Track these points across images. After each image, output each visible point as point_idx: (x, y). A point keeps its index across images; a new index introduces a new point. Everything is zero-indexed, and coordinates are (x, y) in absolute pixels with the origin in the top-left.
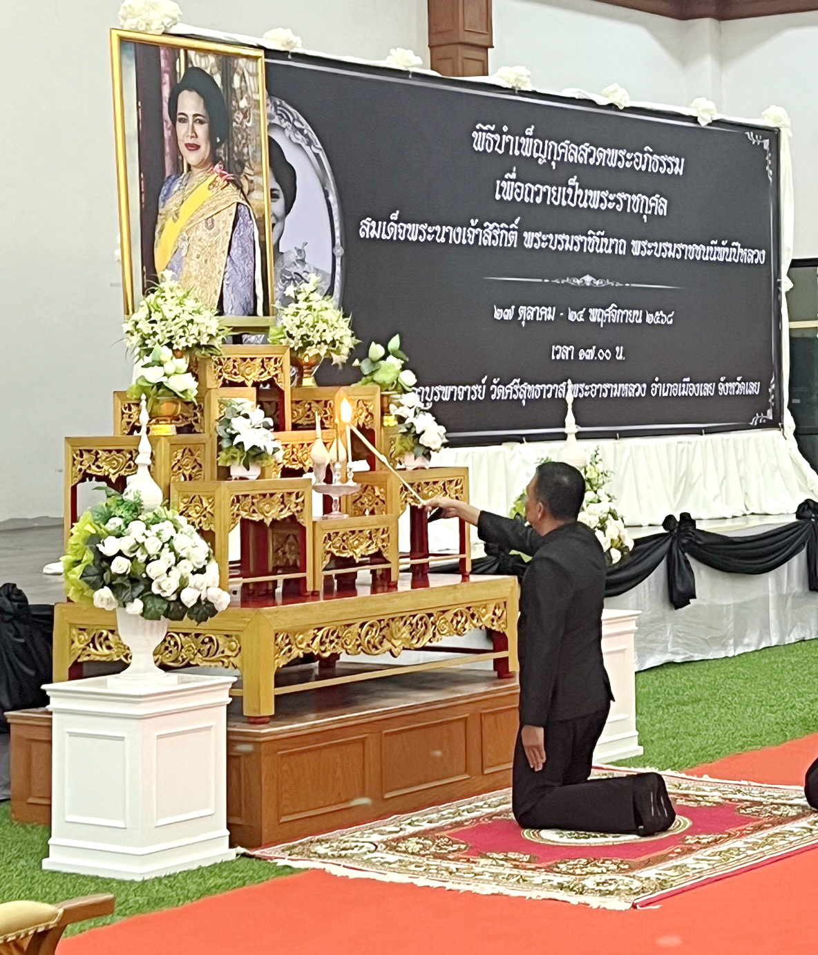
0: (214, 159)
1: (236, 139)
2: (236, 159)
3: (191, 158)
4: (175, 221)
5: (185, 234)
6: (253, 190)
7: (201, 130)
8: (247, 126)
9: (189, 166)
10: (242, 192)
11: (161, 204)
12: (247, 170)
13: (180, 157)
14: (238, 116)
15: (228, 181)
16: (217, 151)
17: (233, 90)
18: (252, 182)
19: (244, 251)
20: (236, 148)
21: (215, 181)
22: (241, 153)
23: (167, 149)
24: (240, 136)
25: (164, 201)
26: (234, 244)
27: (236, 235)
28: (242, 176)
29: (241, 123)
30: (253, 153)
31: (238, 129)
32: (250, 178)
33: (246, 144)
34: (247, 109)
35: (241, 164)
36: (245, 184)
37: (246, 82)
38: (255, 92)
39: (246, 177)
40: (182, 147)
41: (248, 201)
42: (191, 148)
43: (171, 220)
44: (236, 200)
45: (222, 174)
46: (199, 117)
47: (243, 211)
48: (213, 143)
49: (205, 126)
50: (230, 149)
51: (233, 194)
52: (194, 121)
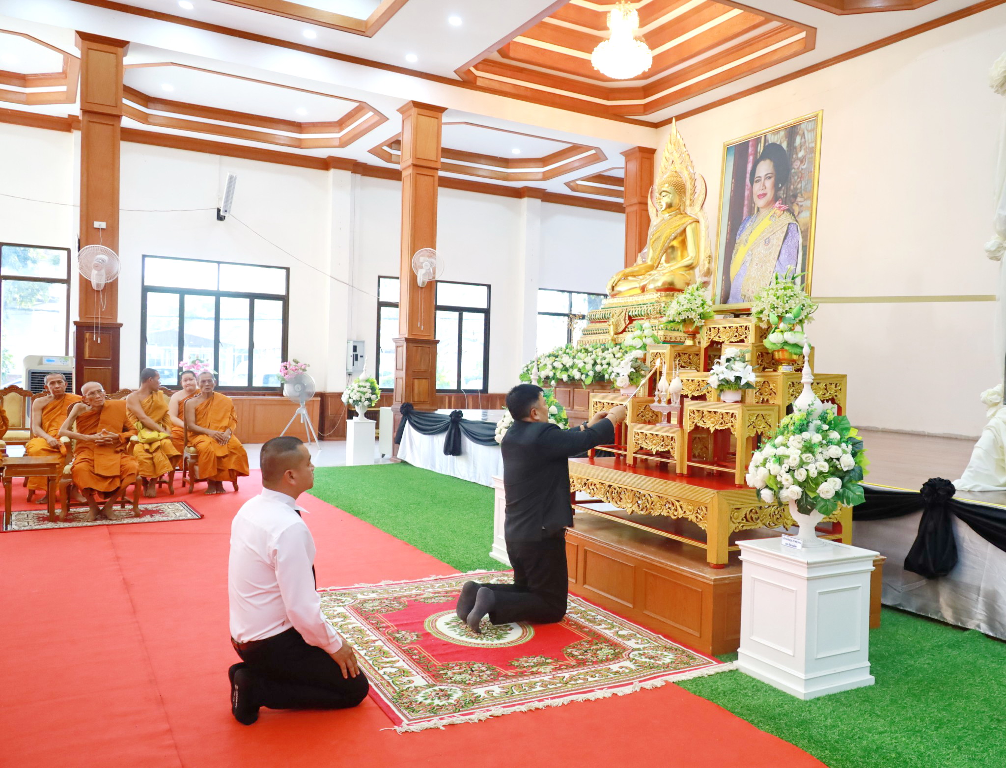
0: (776, 198)
1: (793, 180)
2: (791, 194)
3: (760, 203)
4: (745, 245)
5: (750, 252)
6: (802, 212)
7: (769, 183)
8: (802, 169)
9: (758, 209)
10: (794, 215)
11: (738, 237)
12: (799, 199)
13: (753, 205)
14: (796, 164)
15: (784, 211)
16: (779, 192)
17: (795, 148)
18: (802, 206)
19: (790, 254)
20: (792, 187)
21: (775, 213)
22: (796, 189)
23: (746, 202)
24: (796, 178)
25: (740, 235)
26: (783, 252)
27: (785, 246)
28: (795, 204)
29: (798, 168)
30: (805, 186)
31: (795, 173)
32: (800, 204)
33: (801, 180)
34: (804, 157)
35: (795, 196)
36: (796, 209)
37: (805, 138)
38: (812, 142)
39: (797, 204)
40: (755, 198)
41: (797, 221)
42: (760, 196)
43: (742, 245)
44: (788, 222)
45: (780, 208)
46: (769, 175)
47: (793, 227)
48: (776, 188)
49: (772, 179)
50: (788, 189)
51: (787, 218)
52: (765, 179)
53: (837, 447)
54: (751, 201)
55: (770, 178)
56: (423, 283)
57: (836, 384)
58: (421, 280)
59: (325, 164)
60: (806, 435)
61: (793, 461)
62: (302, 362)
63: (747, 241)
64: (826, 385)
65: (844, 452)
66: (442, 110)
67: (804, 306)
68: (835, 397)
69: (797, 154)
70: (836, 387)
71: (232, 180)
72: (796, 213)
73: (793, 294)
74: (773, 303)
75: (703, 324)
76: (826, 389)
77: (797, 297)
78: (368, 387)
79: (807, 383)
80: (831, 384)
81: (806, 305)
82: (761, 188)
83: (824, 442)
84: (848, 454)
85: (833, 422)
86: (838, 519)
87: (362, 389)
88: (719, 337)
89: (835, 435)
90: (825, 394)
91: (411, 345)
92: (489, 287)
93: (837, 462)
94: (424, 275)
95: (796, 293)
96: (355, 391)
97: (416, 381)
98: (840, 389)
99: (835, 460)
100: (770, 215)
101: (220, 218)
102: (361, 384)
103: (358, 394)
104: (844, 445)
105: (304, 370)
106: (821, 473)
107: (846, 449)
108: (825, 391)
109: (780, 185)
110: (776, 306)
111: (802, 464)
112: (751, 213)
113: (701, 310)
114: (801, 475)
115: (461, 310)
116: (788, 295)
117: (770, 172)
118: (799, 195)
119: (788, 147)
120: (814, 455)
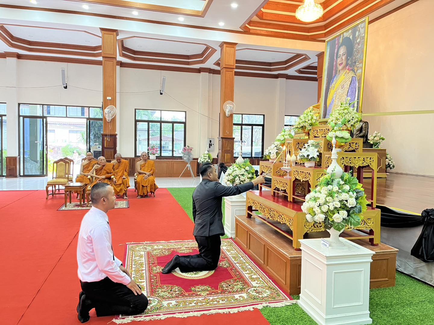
0: (347, 64)
1: (354, 54)
2: (354, 61)
3: (340, 68)
5: (335, 92)
6: (358, 70)
7: (344, 57)
8: (359, 48)
9: (339, 70)
10: (354, 72)
11: (330, 85)
12: (357, 64)
13: (337, 69)
14: (356, 46)
15: (350, 70)
16: (348, 61)
17: (356, 38)
18: (358, 67)
19: (352, 92)
21: (346, 72)
22: (355, 59)
23: (334, 68)
24: (356, 53)
25: (331, 84)
26: (349, 91)
27: (350, 88)
28: (355, 66)
29: (357, 48)
30: (360, 57)
31: (355, 50)
32: (357, 66)
33: (358, 54)
34: (360, 42)
35: (355, 62)
36: (356, 69)
37: (360, 32)
38: (363, 34)
39: (356, 66)
40: (338, 65)
41: (356, 75)
42: (341, 64)
43: (332, 89)
44: (352, 76)
45: (348, 69)
46: (344, 53)
47: (354, 78)
48: (347, 59)
49: (346, 55)
50: (352, 59)
51: (351, 74)
52: (342, 55)
53: (346, 194)
54: (336, 67)
55: (344, 54)
56: (228, 115)
57: (371, 158)
58: (227, 114)
59: (199, 71)
60: (330, 187)
61: (321, 201)
62: (190, 147)
63: (334, 87)
64: (364, 159)
65: (351, 197)
66: (236, 44)
67: (353, 118)
68: (370, 165)
69: (357, 41)
70: (370, 159)
71: (164, 80)
72: (355, 71)
73: (347, 112)
74: (337, 117)
75: (311, 128)
76: (364, 160)
77: (350, 113)
78: (207, 157)
79: (334, 159)
80: (367, 158)
81: (354, 117)
82: (341, 60)
83: (340, 191)
84: (352, 198)
85: (348, 180)
86: (371, 228)
87: (205, 157)
88: (318, 134)
89: (347, 187)
90: (363, 163)
91: (224, 140)
92: (264, 115)
93: (346, 202)
94: (229, 111)
95: (349, 111)
96: (202, 158)
97: (226, 154)
98: (373, 161)
99: (344, 201)
100: (344, 73)
101: (161, 94)
102: (205, 155)
103: (204, 159)
104: (351, 193)
105: (191, 150)
106: (336, 208)
107: (353, 195)
108: (364, 162)
109: (349, 58)
110: (338, 118)
111: (326, 202)
112: (336, 73)
113: (310, 122)
114: (325, 208)
115: (252, 125)
116: (345, 113)
117: (345, 52)
118: (357, 61)
119: (352, 38)
120: (333, 198)
